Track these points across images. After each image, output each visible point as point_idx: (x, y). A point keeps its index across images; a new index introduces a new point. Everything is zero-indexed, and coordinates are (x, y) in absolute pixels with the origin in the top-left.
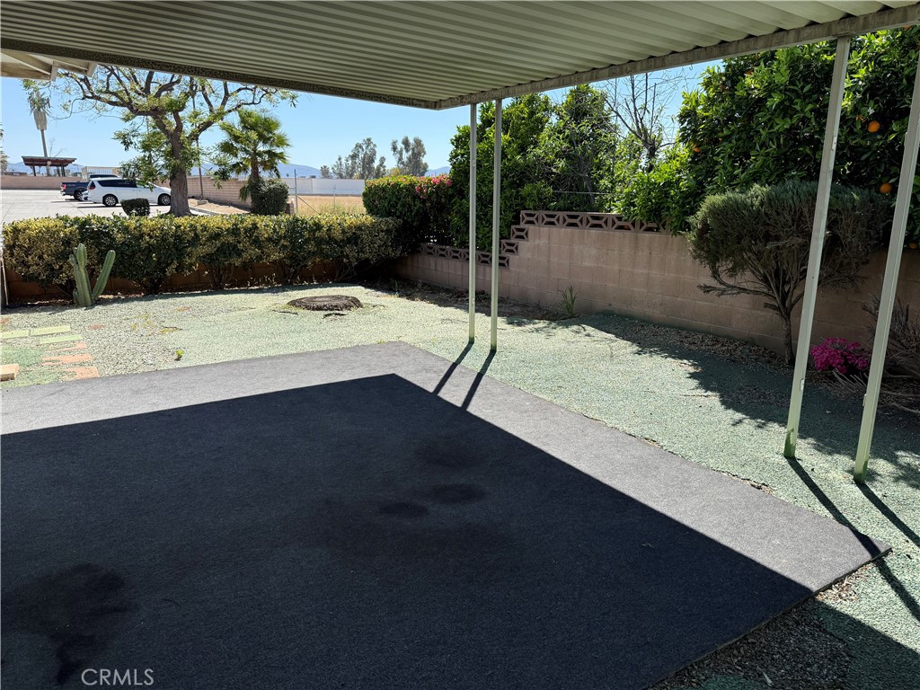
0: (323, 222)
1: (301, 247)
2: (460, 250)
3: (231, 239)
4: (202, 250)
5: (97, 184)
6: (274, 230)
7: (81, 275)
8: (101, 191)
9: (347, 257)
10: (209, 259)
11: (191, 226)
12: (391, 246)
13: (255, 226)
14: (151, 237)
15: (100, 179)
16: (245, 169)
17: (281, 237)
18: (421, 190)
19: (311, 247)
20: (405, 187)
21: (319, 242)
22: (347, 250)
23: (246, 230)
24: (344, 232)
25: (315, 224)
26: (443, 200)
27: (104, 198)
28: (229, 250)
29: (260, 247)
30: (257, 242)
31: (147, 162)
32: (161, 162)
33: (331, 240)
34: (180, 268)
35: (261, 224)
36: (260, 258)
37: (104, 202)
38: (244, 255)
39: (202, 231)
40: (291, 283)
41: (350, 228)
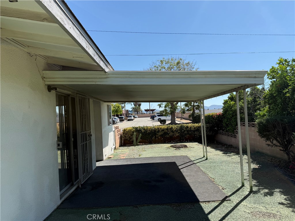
0: (189, 126)
1: (183, 132)
2: (226, 133)
3: (166, 131)
4: (160, 134)
5: (157, 116)
6: (177, 128)
7: (135, 139)
8: (157, 118)
9: (196, 135)
10: (161, 136)
11: (158, 128)
12: (209, 132)
13: (172, 128)
14: (149, 131)
15: (158, 115)
16: (191, 110)
17: (178, 130)
18: (214, 116)
19: (186, 132)
20: (211, 116)
21: (188, 131)
22: (196, 132)
23: (170, 129)
24: (195, 128)
25: (187, 126)
26: (220, 119)
27: (158, 119)
28: (166, 133)
29: (173, 133)
30: (173, 131)
31: (166, 110)
32: (169, 110)
33: (191, 131)
34: (156, 137)
35: (173, 127)
36: (173, 135)
37: (158, 120)
38: (169, 134)
39: (160, 129)
40: (182, 141)
41: (196, 127)
